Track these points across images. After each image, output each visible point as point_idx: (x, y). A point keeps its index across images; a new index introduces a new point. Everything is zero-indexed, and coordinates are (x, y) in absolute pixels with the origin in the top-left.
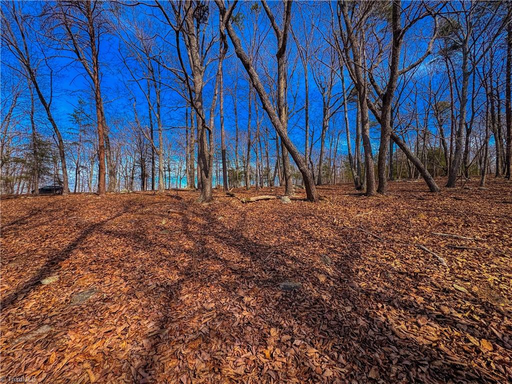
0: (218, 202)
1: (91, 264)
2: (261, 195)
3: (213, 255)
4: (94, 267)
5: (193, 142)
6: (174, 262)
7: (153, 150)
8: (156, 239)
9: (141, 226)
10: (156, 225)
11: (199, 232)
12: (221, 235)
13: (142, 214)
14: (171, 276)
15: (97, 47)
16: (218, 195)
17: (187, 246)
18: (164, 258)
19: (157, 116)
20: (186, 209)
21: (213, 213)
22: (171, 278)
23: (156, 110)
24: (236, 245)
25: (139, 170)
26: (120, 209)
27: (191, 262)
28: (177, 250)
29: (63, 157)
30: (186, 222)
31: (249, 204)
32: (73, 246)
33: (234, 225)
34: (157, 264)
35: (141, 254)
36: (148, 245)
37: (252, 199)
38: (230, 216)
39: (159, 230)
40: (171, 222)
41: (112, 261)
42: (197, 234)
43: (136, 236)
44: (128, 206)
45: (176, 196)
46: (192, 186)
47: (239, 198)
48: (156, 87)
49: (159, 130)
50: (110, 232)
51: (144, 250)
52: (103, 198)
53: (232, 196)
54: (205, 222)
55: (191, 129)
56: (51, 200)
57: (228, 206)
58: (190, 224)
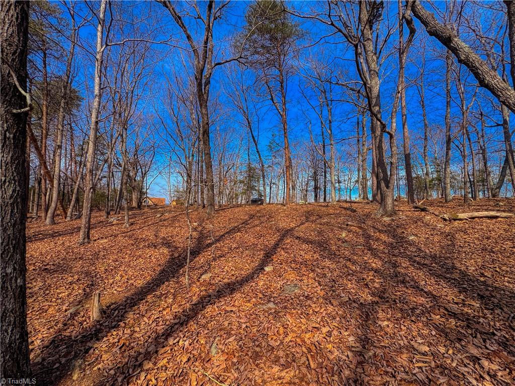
0: (405, 217)
1: (291, 262)
2: (478, 210)
3: (412, 283)
4: (293, 265)
5: (365, 151)
6: (363, 279)
7: (325, 164)
8: (339, 251)
9: (323, 236)
10: (337, 236)
11: (386, 251)
12: (417, 259)
13: (321, 224)
14: (363, 293)
15: (285, 90)
16: (402, 209)
17: (374, 265)
18: (351, 272)
19: (329, 131)
20: (364, 223)
21: (399, 231)
22: (363, 296)
23: (327, 126)
24: (445, 278)
25: (312, 183)
26: (302, 219)
27: (384, 284)
28: (363, 267)
29: (264, 177)
30: (368, 237)
31: (456, 223)
32: (276, 245)
33: (436, 250)
34: (345, 276)
35: (327, 263)
36: (332, 256)
37: (461, 216)
38: (427, 236)
39: (340, 242)
40: (351, 236)
41: (305, 263)
42: (384, 253)
43: (320, 244)
44: (308, 215)
45: (349, 209)
46: (365, 197)
47: (437, 213)
48: (328, 105)
49: (331, 144)
50: (299, 238)
51: (330, 259)
52: (287, 207)
53: (423, 210)
54: (391, 240)
55: (362, 137)
56: (258, 208)
57: (419, 223)
58: (373, 240)
